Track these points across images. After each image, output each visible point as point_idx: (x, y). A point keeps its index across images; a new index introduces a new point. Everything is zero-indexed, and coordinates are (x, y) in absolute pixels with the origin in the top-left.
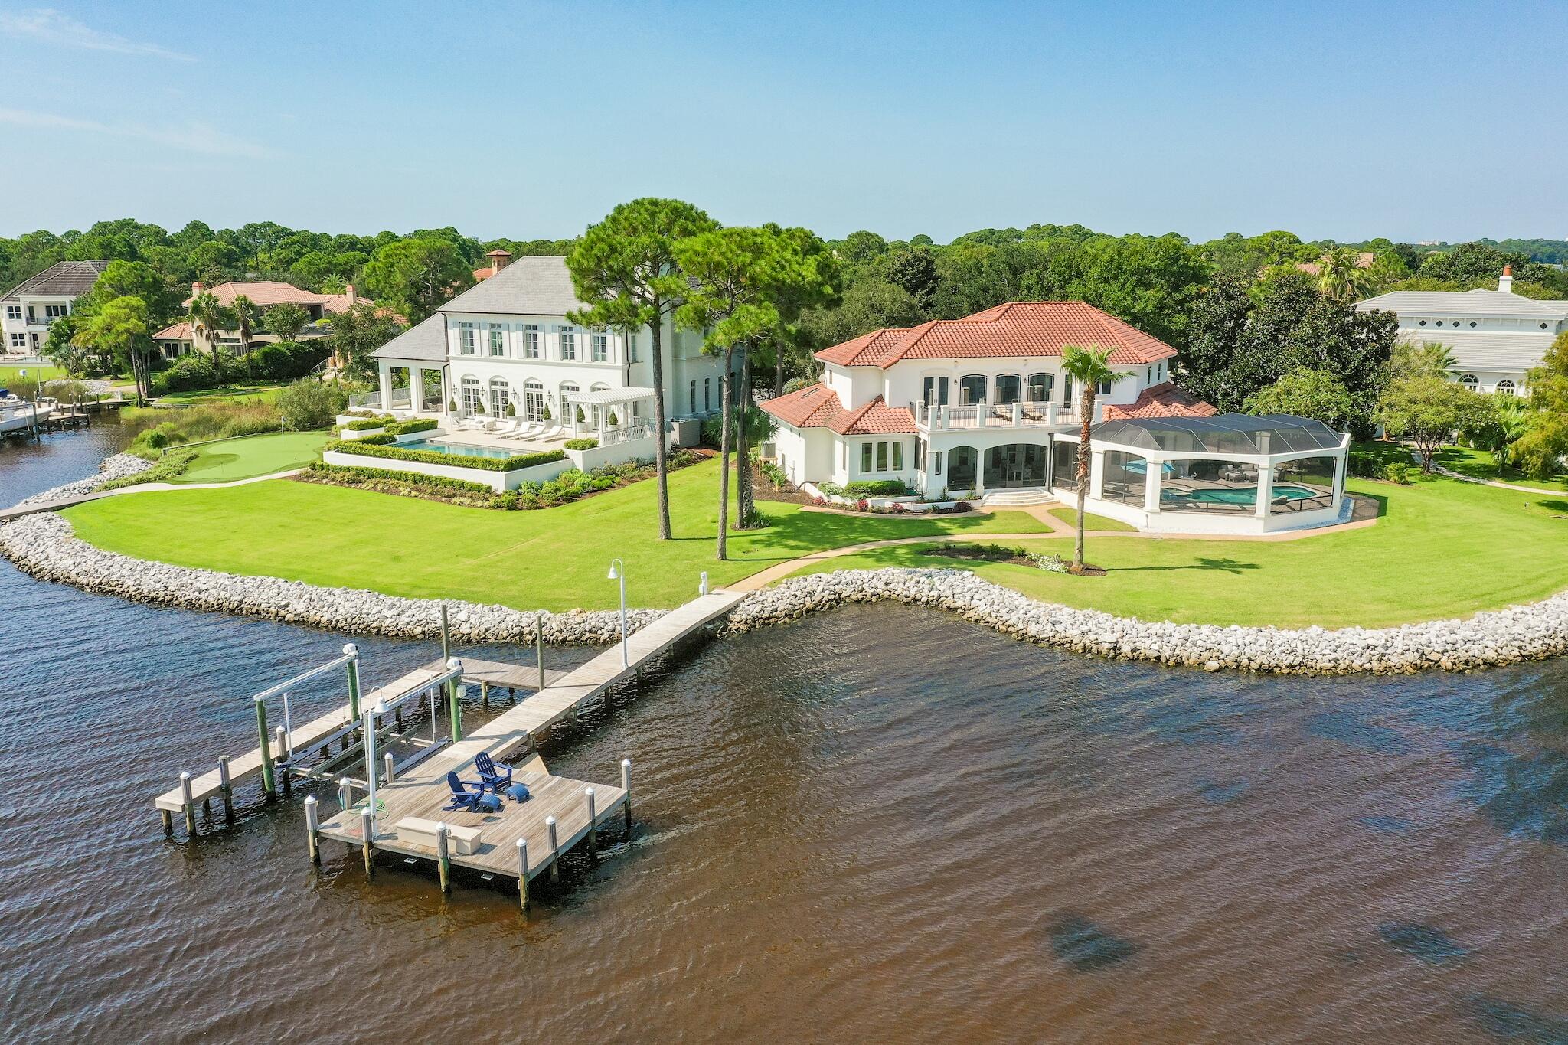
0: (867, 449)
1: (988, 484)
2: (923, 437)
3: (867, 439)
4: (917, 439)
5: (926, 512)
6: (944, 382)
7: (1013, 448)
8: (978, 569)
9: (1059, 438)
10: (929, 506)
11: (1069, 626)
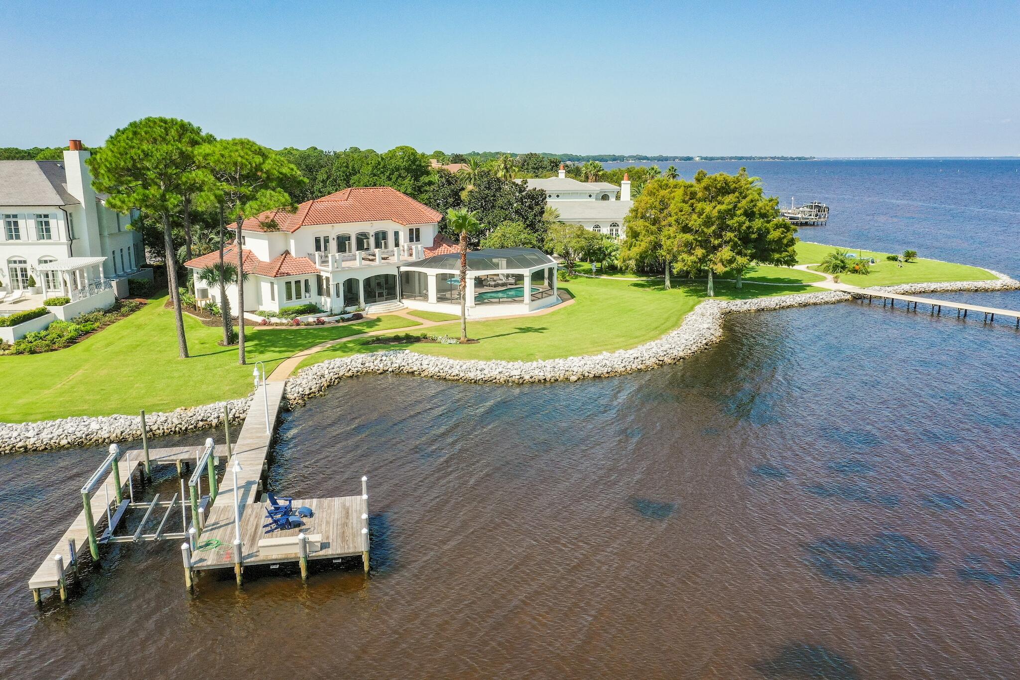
0: (288, 284)
1: (366, 302)
2: (324, 275)
3: (288, 279)
4: (320, 277)
5: (338, 321)
7: (377, 277)
9: (403, 269)
10: (338, 318)
11: (490, 370)
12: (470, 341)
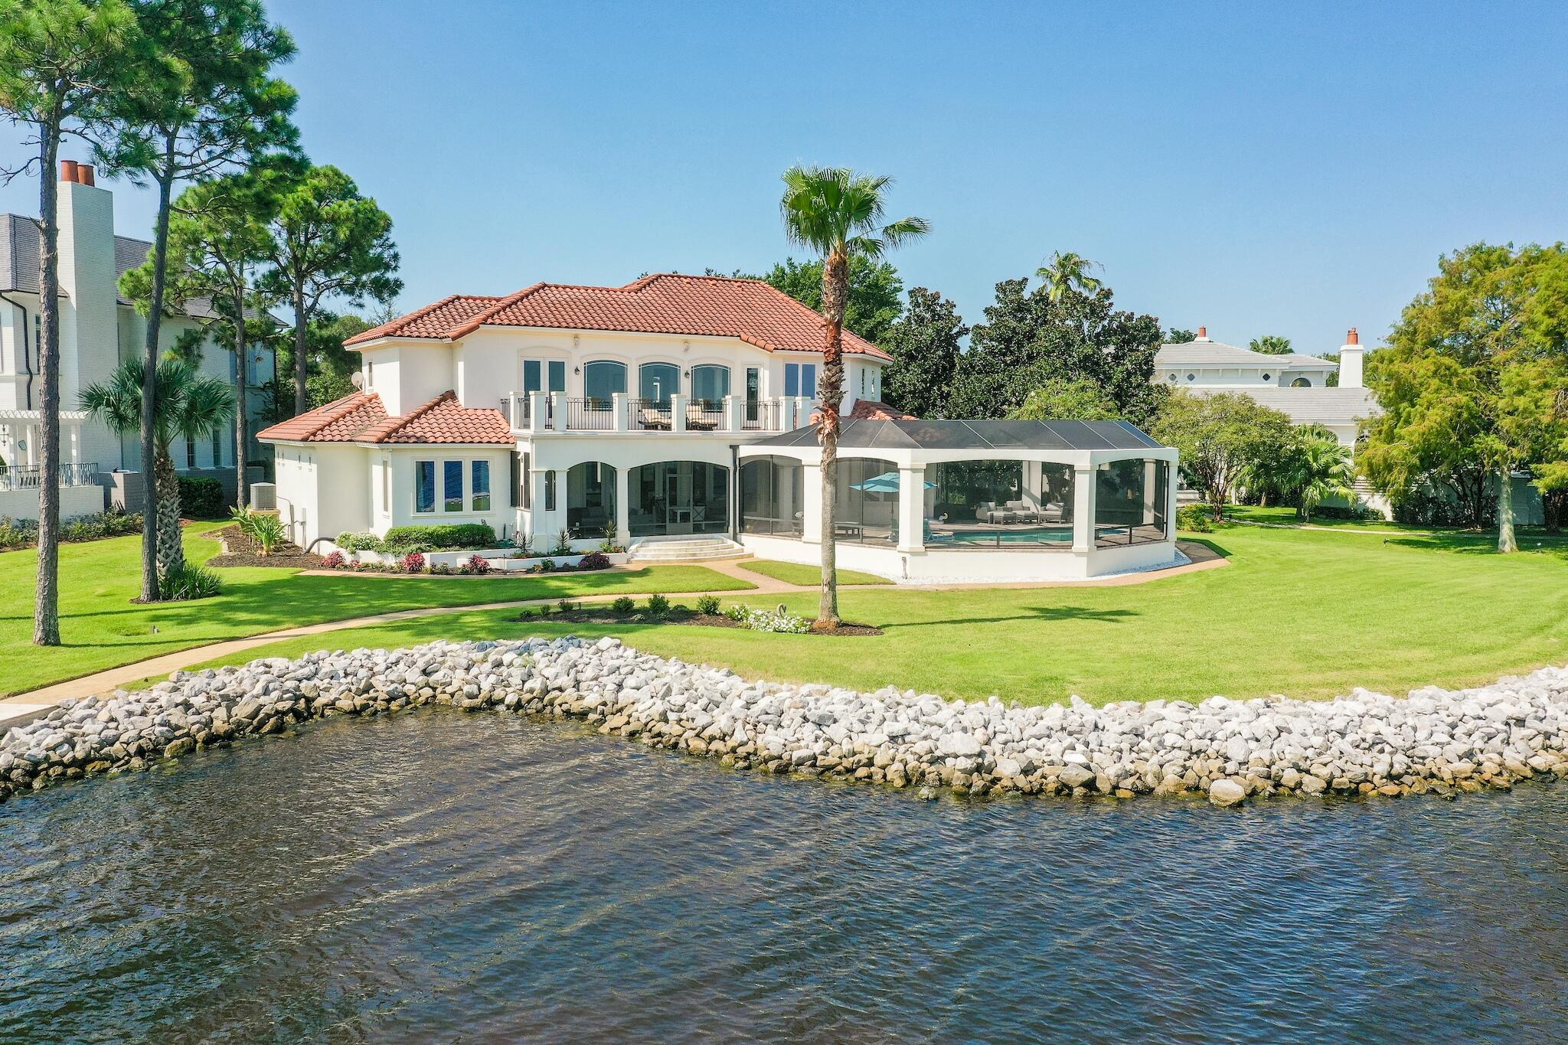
0: (425, 470)
1: (635, 531)
2: (523, 448)
3: (424, 454)
4: (514, 455)
5: (529, 571)
6: (557, 371)
7: (672, 468)
8: (629, 637)
9: (745, 451)
10: (538, 561)
12: (845, 627)
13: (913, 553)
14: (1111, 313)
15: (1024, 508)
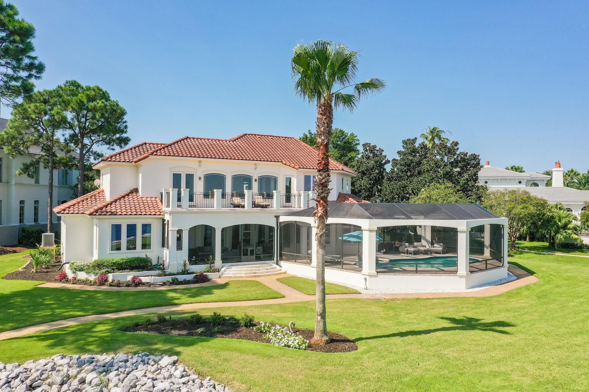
0: (116, 230)
1: (225, 260)
4: (164, 220)
5: (164, 284)
6: (190, 178)
10: (169, 278)
12: (333, 343)
13: (370, 276)
14: (458, 152)
15: (423, 246)
